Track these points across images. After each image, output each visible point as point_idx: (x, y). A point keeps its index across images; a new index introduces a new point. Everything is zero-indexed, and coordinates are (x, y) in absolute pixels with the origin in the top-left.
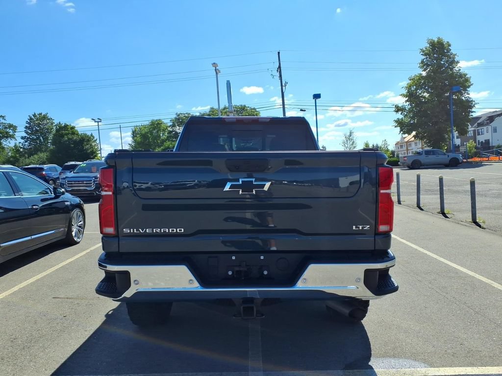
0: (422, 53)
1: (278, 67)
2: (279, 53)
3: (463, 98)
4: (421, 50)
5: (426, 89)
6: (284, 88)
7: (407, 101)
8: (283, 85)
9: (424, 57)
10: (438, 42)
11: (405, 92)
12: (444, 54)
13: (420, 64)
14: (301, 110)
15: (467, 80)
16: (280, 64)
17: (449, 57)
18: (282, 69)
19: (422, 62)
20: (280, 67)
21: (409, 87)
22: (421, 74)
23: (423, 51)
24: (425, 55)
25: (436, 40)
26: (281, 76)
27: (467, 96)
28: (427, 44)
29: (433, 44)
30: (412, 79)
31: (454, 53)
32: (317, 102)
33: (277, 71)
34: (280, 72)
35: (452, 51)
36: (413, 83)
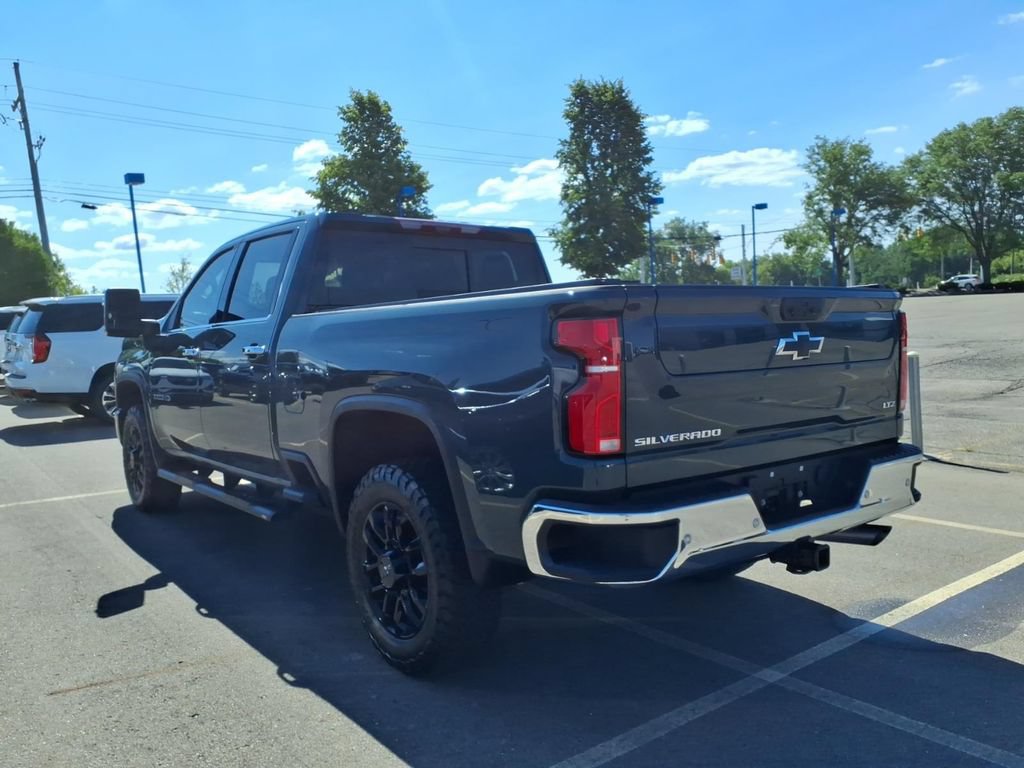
0: (342, 116)
1: (16, 99)
2: (16, 66)
3: (418, 209)
4: (341, 109)
5: (353, 186)
6: (36, 152)
7: (320, 206)
8: (34, 142)
9: (346, 124)
10: (370, 100)
11: (316, 187)
12: (380, 124)
13: (339, 136)
14: (85, 206)
15: (422, 178)
16: (21, 91)
17: (389, 129)
18: (27, 104)
19: (344, 134)
20: (21, 99)
21: (322, 179)
22: (344, 156)
23: (345, 113)
24: (349, 120)
25: (365, 95)
26: (25, 120)
27: (424, 206)
28: (350, 99)
29: (359, 101)
30: (329, 164)
31: (399, 125)
32: (134, 192)
33: (14, 108)
34: (23, 111)
35: (393, 121)
36: (330, 172)
